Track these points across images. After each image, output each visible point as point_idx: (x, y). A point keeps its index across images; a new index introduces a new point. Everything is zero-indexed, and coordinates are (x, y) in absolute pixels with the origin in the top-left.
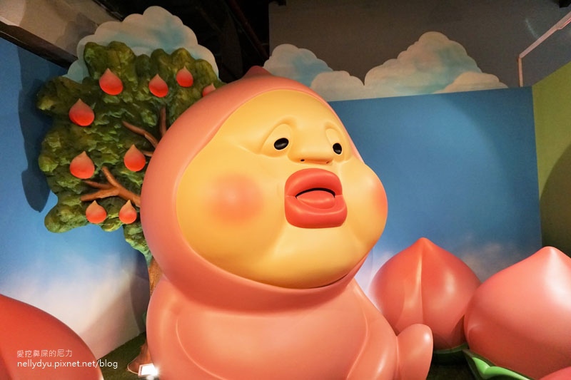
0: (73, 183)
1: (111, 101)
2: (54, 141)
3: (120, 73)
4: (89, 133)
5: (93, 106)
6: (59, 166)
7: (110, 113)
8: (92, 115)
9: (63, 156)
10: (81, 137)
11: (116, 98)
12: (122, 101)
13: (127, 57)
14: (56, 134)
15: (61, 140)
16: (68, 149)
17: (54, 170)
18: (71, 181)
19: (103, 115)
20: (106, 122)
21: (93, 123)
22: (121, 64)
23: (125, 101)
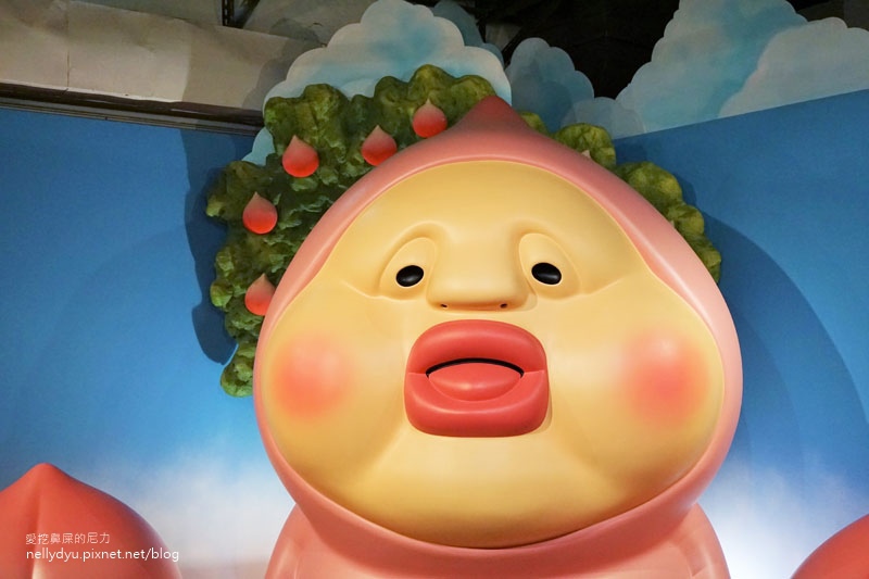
0: (251, 322)
1: (303, 188)
2: (224, 262)
3: (316, 138)
4: (271, 244)
5: (277, 201)
6: (233, 298)
7: (303, 207)
8: (274, 215)
9: (237, 283)
10: (260, 251)
11: (309, 180)
12: (320, 182)
13: (326, 109)
14: (227, 251)
15: (233, 260)
16: (245, 271)
17: (228, 305)
18: (249, 319)
19: (292, 212)
20: (297, 223)
21: (277, 227)
22: (317, 123)
23: (326, 182)
